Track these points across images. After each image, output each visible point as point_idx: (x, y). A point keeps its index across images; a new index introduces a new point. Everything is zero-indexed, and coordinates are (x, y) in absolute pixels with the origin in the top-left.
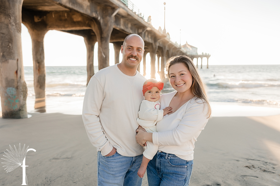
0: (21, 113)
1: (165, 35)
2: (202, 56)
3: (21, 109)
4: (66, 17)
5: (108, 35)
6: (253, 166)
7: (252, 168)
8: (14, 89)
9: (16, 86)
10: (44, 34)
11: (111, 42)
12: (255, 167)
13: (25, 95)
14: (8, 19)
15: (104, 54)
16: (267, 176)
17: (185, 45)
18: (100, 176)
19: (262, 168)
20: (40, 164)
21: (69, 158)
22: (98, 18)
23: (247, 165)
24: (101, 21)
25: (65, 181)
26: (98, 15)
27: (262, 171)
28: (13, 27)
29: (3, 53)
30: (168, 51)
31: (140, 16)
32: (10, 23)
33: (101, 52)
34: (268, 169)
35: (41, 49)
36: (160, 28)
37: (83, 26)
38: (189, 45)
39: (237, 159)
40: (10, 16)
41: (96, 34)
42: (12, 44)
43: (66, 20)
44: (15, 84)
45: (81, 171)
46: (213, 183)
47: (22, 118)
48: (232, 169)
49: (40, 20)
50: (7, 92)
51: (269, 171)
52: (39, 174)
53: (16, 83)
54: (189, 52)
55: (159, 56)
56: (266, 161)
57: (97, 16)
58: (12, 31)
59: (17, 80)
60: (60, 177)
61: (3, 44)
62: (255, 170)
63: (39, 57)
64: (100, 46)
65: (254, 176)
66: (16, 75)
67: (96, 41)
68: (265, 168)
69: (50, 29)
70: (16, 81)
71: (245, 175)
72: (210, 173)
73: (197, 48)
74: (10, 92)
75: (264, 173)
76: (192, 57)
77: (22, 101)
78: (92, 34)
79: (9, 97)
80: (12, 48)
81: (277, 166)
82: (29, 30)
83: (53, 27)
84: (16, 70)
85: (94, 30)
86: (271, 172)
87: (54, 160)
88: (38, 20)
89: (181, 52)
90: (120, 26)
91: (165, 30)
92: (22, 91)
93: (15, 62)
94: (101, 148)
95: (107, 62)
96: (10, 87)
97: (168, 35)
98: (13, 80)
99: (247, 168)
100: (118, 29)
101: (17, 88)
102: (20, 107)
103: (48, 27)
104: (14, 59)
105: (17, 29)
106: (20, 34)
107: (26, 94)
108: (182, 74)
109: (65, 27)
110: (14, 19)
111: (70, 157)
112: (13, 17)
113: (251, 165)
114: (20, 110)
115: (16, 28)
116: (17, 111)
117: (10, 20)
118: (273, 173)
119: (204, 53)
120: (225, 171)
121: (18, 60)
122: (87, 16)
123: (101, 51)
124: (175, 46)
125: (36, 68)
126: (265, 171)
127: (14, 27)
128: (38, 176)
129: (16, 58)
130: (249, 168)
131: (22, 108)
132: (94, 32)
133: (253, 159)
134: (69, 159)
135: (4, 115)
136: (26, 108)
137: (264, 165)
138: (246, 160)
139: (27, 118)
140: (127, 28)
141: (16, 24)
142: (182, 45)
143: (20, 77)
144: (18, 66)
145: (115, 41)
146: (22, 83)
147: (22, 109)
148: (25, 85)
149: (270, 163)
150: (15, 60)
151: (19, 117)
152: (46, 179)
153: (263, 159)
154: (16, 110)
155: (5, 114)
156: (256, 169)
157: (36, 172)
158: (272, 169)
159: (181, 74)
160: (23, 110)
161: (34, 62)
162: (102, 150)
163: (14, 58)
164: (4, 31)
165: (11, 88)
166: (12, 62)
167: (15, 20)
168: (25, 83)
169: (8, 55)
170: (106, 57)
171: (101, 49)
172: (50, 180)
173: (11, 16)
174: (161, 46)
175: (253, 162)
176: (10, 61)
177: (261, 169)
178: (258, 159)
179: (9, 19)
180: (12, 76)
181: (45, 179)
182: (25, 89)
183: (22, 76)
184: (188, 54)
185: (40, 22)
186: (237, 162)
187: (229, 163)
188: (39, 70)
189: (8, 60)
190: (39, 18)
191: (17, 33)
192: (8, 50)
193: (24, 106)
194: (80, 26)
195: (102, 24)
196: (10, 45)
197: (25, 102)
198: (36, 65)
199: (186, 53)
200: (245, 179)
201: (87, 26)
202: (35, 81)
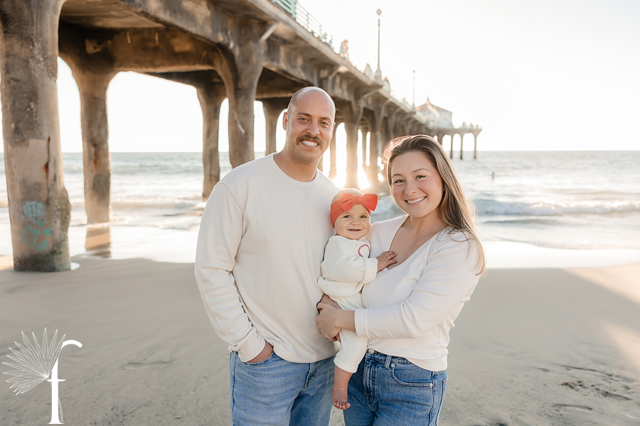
0: (57, 259)
1: (380, 83)
2: (462, 131)
3: (55, 251)
4: (157, 43)
5: (251, 84)
6: (580, 382)
7: (578, 387)
8: (40, 205)
9: (44, 198)
10: (108, 82)
11: (257, 100)
12: (586, 385)
13: (66, 218)
14: (29, 48)
15: (242, 126)
16: (612, 405)
17: (425, 105)
18: (238, 407)
19: (601, 388)
20: (99, 375)
21: (164, 363)
22: (229, 44)
23: (565, 382)
24: (237, 52)
25: (157, 415)
26: (228, 39)
27: (602, 393)
28: (40, 65)
29: (17, 123)
30: (386, 119)
31: (323, 40)
32: (33, 57)
33: (236, 122)
34: (615, 391)
35: (100, 114)
36: (368, 66)
37: (194, 64)
38: (433, 106)
39: (544, 367)
40: (31, 40)
41: (224, 80)
42: (36, 103)
43: (156, 49)
44: (43, 194)
45: (193, 393)
46: (489, 422)
47: (58, 271)
48: (532, 390)
49: (98, 50)
50: (25, 211)
51: (616, 395)
52: (98, 399)
53: (46, 191)
54: (433, 121)
55: (365, 131)
56: (610, 372)
57: (226, 41)
58: (37, 75)
59: (47, 184)
60: (146, 405)
61: (17, 104)
62: (585, 391)
63: (95, 133)
64: (233, 109)
65: (584, 405)
66: (44, 173)
67: (225, 96)
68: (607, 387)
69: (121, 69)
70: (45, 186)
71: (563, 403)
72: (482, 399)
73: (450, 113)
74: (32, 212)
75: (606, 400)
76: (441, 133)
77: (58, 232)
78: (216, 80)
79: (30, 222)
80: (37, 112)
81: (635, 383)
82: (73, 70)
83: (127, 64)
84: (45, 162)
85: (220, 73)
86: (620, 396)
87: (131, 368)
88: (95, 48)
89: (416, 121)
90: (278, 62)
91: (379, 70)
92: (58, 210)
93: (43, 143)
94: (240, 344)
95: (249, 143)
96: (32, 200)
97: (386, 83)
98: (39, 184)
99: (567, 387)
100: (273, 69)
101: (47, 203)
102: (54, 246)
103: (116, 64)
104: (40, 137)
105: (48, 70)
106: (55, 81)
107: (68, 217)
108: (421, 177)
109: (154, 66)
110: (40, 47)
111: (167, 359)
112: (40, 44)
113: (575, 380)
114: (53, 252)
115: (45, 68)
116: (47, 255)
117: (31, 50)
118: (627, 399)
119: (468, 125)
120: (518, 393)
121: (49, 140)
122: (203, 40)
123: (236, 119)
124: (402, 107)
125: (90, 158)
126: (606, 394)
127: (41, 66)
128: (95, 402)
129: (46, 135)
130: (572, 388)
131: (59, 247)
132: (219, 77)
133: (580, 367)
134: (164, 366)
135: (18, 264)
136: (67, 248)
137: (605, 380)
138: (564, 368)
139: (70, 269)
140: (294, 67)
141: (45, 59)
142: (417, 105)
143: (55, 179)
144: (48, 153)
145: (266, 96)
146: (59, 192)
147: (58, 250)
148: (66, 195)
149: (618, 376)
150: (42, 139)
151: (51, 268)
152: (114, 410)
153: (602, 368)
154: (44, 251)
155: (20, 262)
156: (588, 391)
157: (91, 394)
158: (624, 389)
159: (417, 177)
160: (60, 253)
161: (86, 143)
162: (241, 350)
163: (41, 134)
164: (19, 74)
165: (34, 203)
166: (36, 145)
167: (44, 50)
168: (65, 191)
169: (27, 129)
170: (246, 133)
171: (236, 115)
172: (121, 412)
173: (34, 40)
174: (371, 108)
175: (580, 375)
176: (33, 142)
177: (597, 389)
178: (592, 366)
179: (31, 47)
180: (37, 175)
181: (112, 410)
182: (66, 205)
183: (57, 175)
184: (431, 125)
185: (98, 53)
186: (543, 373)
187: (527, 376)
188: (95, 162)
189: (28, 139)
190: (96, 46)
191: (48, 79)
192: (27, 116)
193: (64, 243)
194: (188, 62)
195: (238, 58)
196: (32, 107)
197: (65, 235)
198: (89, 151)
199: (428, 123)
200: (561, 413)
201: (203, 64)
202: (88, 185)
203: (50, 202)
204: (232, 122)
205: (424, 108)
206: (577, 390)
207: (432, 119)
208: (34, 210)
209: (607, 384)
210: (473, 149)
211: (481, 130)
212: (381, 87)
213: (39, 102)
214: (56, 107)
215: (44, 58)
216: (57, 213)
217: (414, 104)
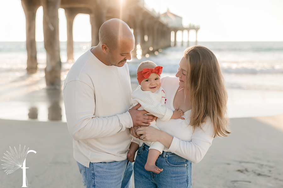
2: (188, 29)
6: (246, 169)
7: (245, 172)
12: (249, 171)
15: (52, 25)
16: (261, 180)
17: (166, 13)
19: (257, 172)
23: (239, 169)
27: (257, 174)
33: (48, 23)
34: (264, 173)
38: (171, 13)
39: (228, 163)
48: (221, 174)
51: (264, 175)
56: (262, 164)
62: (248, 173)
65: (247, 180)
68: (259, 171)
71: (237, 180)
73: (181, 18)
75: (259, 178)
76: (176, 30)
81: (274, 168)
86: (266, 175)
89: (160, 23)
99: (240, 172)
113: (244, 169)
118: (269, 176)
119: (192, 25)
120: (213, 176)
123: (48, 21)
124: (152, 14)
126: (259, 175)
130: (242, 172)
137: (259, 167)
138: (238, 163)
145: (66, 6)
149: (266, 165)
153: (258, 161)
156: (250, 173)
158: (268, 172)
171: (47, 18)
175: (246, 165)
177: (255, 173)
178: (253, 161)
184: (170, 25)
186: (227, 165)
187: (218, 167)
199: (168, 24)
204: (46, 23)
205: (166, 15)
206: (244, 173)
207: (170, 22)
211: (200, 28)
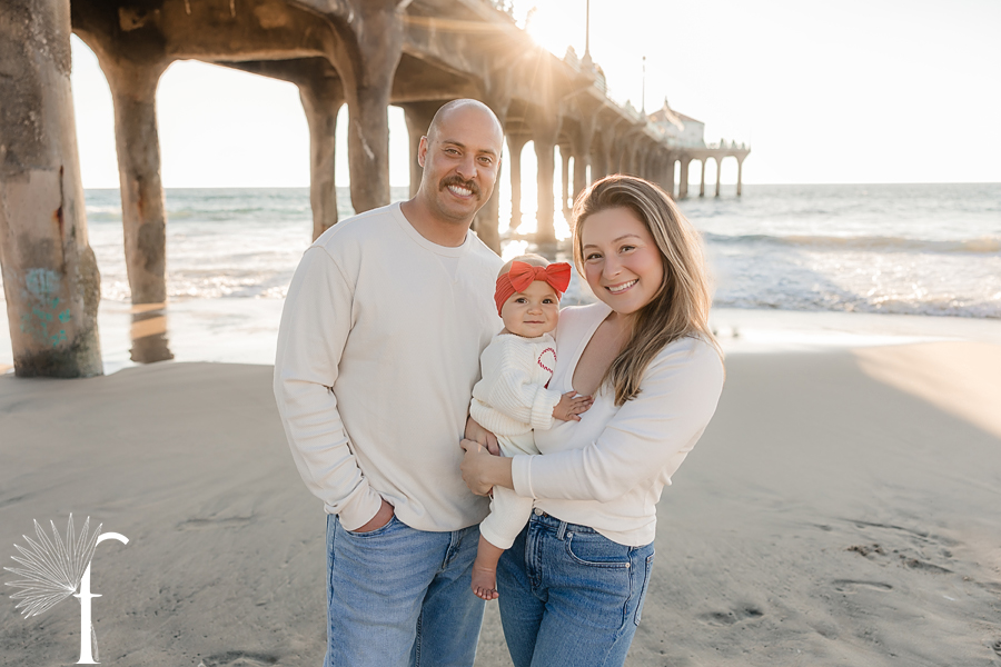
0: (81, 358)
1: (590, 77)
2: (719, 153)
3: (78, 346)
4: (234, 14)
5: (383, 80)
6: (876, 546)
7: (874, 554)
8: (51, 274)
9: (58, 264)
10: (157, 76)
11: (393, 104)
12: (885, 551)
13: (93, 294)
14: (23, 24)
15: (370, 147)
16: (922, 581)
17: (662, 111)
18: (337, 598)
19: (908, 555)
20: (141, 538)
21: (242, 519)
22: (347, 16)
23: (855, 545)
24: (360, 28)
25: (229, 600)
26: (345, 6)
27: (908, 563)
28: (42, 51)
29: (10, 145)
30: (598, 134)
31: (499, 8)
32: (31, 38)
33: (360, 141)
34: (929, 559)
35: (145, 128)
36: (571, 50)
37: (292, 48)
38: (673, 113)
39: (824, 524)
40: (27, 9)
41: (340, 72)
42: (39, 113)
43: (231, 24)
44: (56, 256)
45: (285, 565)
46: (735, 607)
47: (84, 376)
48: (804, 558)
49: (140, 25)
50: (28, 284)
51: (931, 566)
52: (139, 576)
53: (60, 253)
54: (674, 137)
55: (566, 155)
56: (923, 530)
57: (342, 11)
58: (38, 67)
59: (62, 241)
60: (213, 585)
61: (8, 114)
62: (883, 560)
63: (139, 160)
64: (355, 119)
65: (879, 580)
66: (56, 225)
67: (342, 98)
68: (917, 553)
69: (176, 56)
70: (58, 245)
71: (848, 578)
72: (726, 573)
73: (701, 125)
74: (40, 285)
75: (914, 573)
76: (686, 157)
77: (81, 316)
78: (329, 73)
79: (37, 301)
80: (40, 127)
81: (961, 547)
82: (101, 58)
83: (186, 48)
84: (57, 207)
85: (334, 62)
86: (936, 567)
87: (192, 527)
88: (134, 22)
89: (647, 138)
90: (427, 44)
91: (587, 56)
92: (80, 282)
93: (53, 177)
94: (341, 504)
95: (381, 175)
96: (38, 266)
97: (599, 77)
98: (48, 242)
99: (857, 553)
100: (419, 55)
101: (63, 270)
102: (76, 338)
103: (169, 49)
104: (47, 167)
105: (55, 60)
106: (68, 76)
107: (97, 293)
108: (628, 248)
109: (229, 51)
110: (41, 21)
111: (247, 514)
112: (40, 16)
113: (869, 544)
114: (75, 348)
115: (51, 56)
116: (65, 353)
117: (27, 27)
118: (946, 571)
119: (729, 143)
120: (780, 563)
121: (62, 171)
122: (306, 9)
123: (361, 135)
124: (625, 116)
125: (132, 198)
126: (916, 564)
127: (45, 52)
128: (134, 580)
129: (57, 163)
130: (864, 555)
131: (83, 339)
132: (333, 69)
133: (878, 522)
134: (243, 523)
135: (21, 366)
136: (95, 340)
137: (915, 542)
138: (854, 525)
139: (102, 374)
140: (452, 52)
141: (51, 41)
142: (648, 113)
143: (73, 233)
144: (62, 192)
145: (408, 99)
146: (80, 253)
147: (82, 345)
148: (91, 258)
149: (935, 537)
150: (51, 169)
151: (74, 374)
152: (164, 592)
153: (912, 523)
154: (61, 346)
155: (24, 363)
156: (888, 559)
157: (129, 568)
158: (942, 556)
159: (622, 248)
160: (86, 349)
161: (124, 175)
162: (344, 513)
163: (48, 162)
164: (10, 66)
165: (41, 271)
166: (42, 180)
167: (48, 27)
168: (89, 251)
169: (26, 154)
170: (377, 159)
171: (360, 129)
172: (175, 595)
173: (31, 10)
174: (576, 117)
175: (876, 534)
176: (35, 174)
177: (902, 557)
178: (896, 522)
179: (27, 22)
180: (45, 227)
181: (161, 592)
182: (93, 274)
183: (77, 227)
184: (671, 143)
185: (139, 29)
186: (822, 532)
187: (796, 537)
188: (141, 205)
189: (28, 170)
190: (137, 18)
191: (56, 74)
192: (25, 133)
193: (91, 333)
194: (283, 45)
195: (363, 37)
196: (33, 118)
197: (92, 321)
198: (131, 188)
199: (664, 141)
200: (845, 593)
201: (307, 47)
202: (129, 241)
203: (68, 269)
204: (354, 141)
205: (660, 116)
206: (872, 558)
207: (672, 134)
208: (43, 282)
209: (918, 549)
210: (735, 182)
211: (749, 151)
212: (591, 83)
213: (43, 110)
214: (71, 118)
215: (48, 39)
216: (79, 286)
217: (643, 110)
